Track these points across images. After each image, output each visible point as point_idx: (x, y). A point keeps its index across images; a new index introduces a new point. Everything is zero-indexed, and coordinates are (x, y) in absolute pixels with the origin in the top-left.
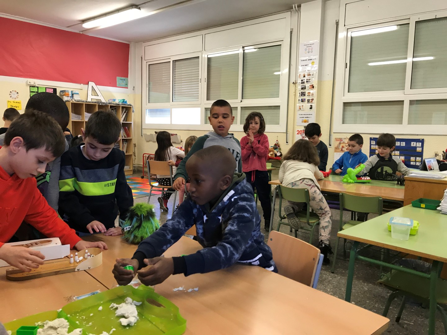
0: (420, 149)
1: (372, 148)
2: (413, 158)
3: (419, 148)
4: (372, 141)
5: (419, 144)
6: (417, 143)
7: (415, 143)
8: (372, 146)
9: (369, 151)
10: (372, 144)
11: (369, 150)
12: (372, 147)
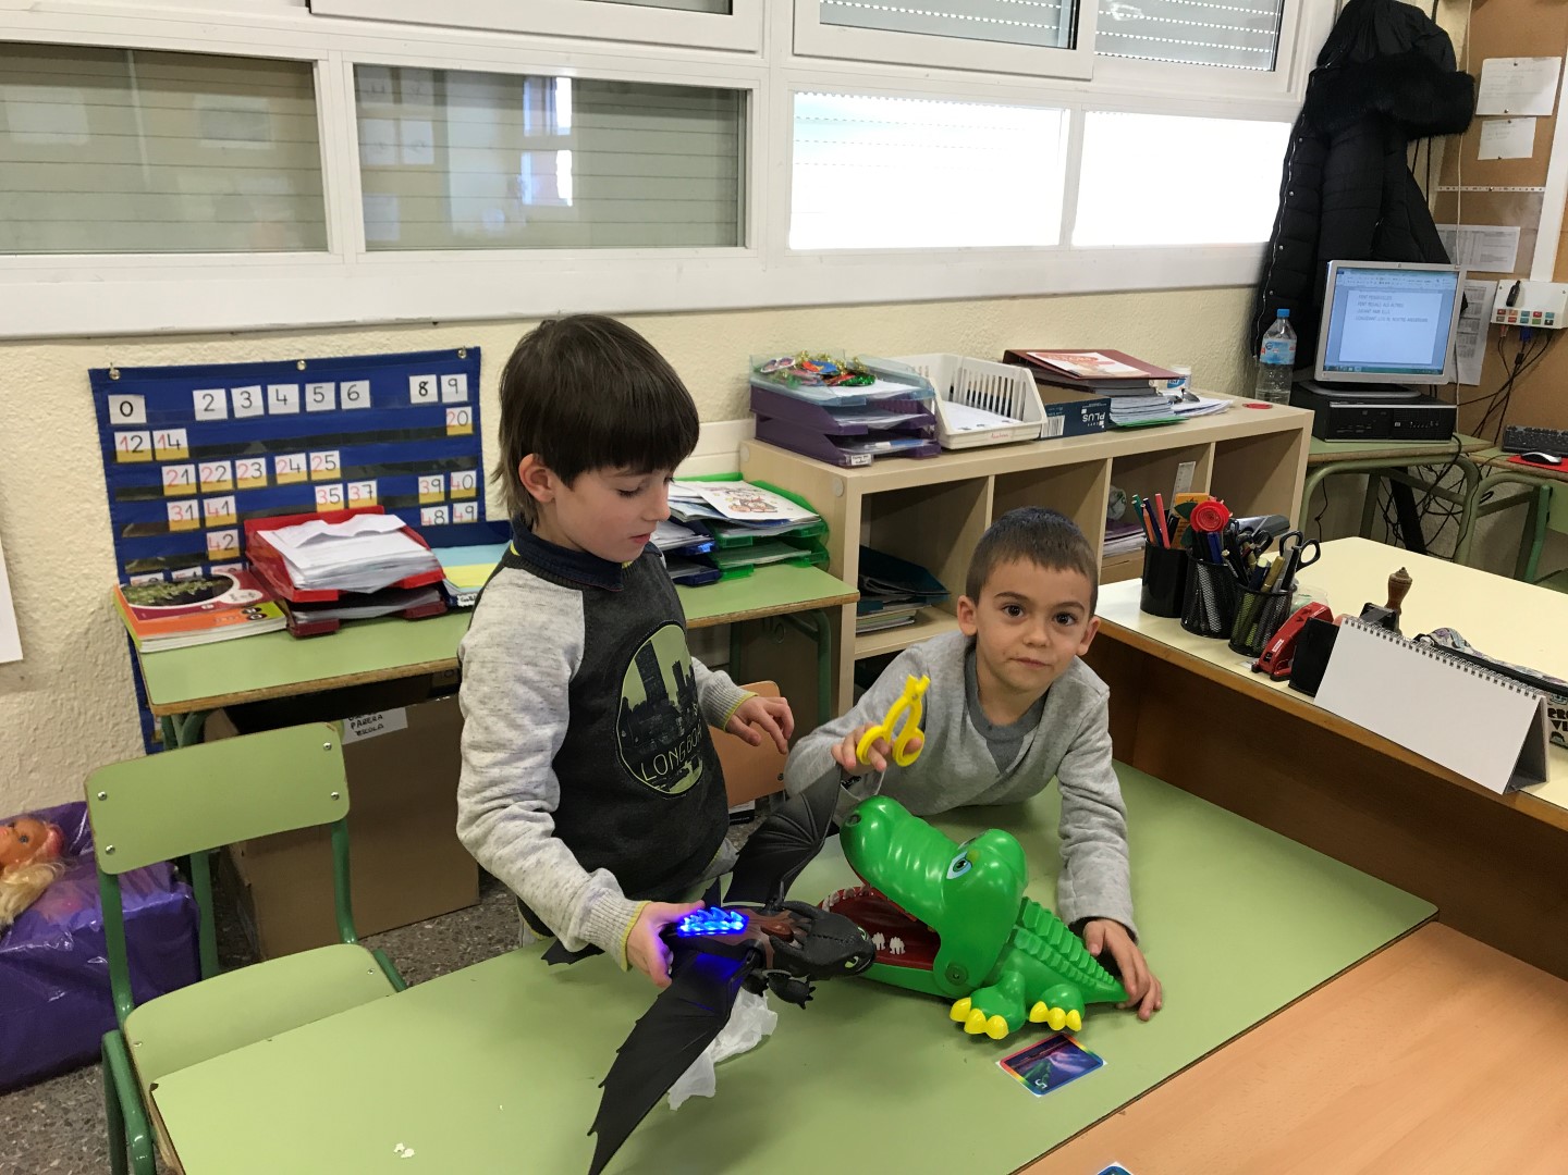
0: (463, 420)
1: (120, 459)
2: (430, 479)
3: (457, 410)
4: (115, 402)
5: (454, 387)
6: (445, 379)
7: (431, 379)
8: (119, 436)
9: (100, 484)
10: (116, 418)
11: (101, 471)
12: (120, 447)
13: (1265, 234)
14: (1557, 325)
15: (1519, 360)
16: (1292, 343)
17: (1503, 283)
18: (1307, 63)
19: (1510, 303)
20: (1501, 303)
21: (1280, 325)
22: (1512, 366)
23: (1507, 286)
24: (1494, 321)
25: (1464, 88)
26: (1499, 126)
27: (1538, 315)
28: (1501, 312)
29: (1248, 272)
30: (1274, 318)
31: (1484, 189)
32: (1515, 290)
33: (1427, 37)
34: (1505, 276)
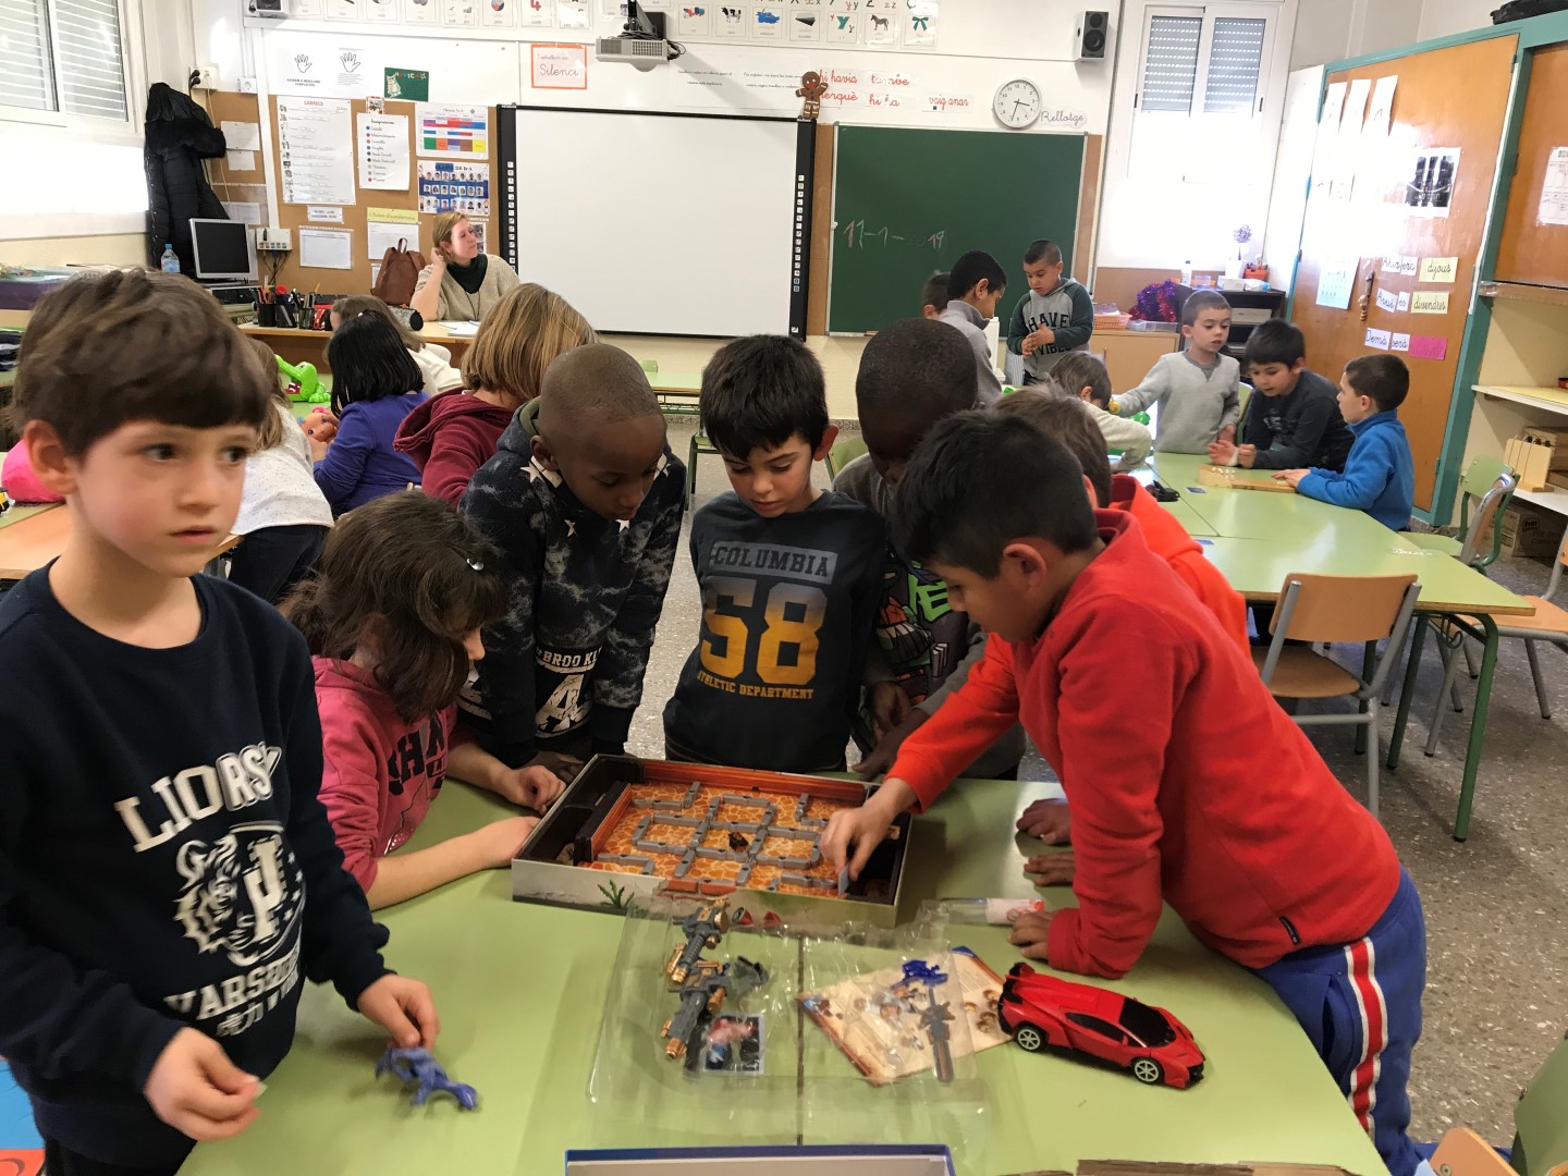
13: (146, 207)
14: (288, 248)
15: (275, 266)
16: (178, 261)
17: (258, 230)
18: (142, 120)
19: (265, 239)
20: (260, 239)
21: (169, 252)
22: (272, 268)
23: (260, 232)
24: (259, 248)
25: (218, 137)
26: (236, 154)
27: (278, 244)
28: (262, 244)
29: (142, 228)
30: (164, 250)
31: (236, 185)
32: (265, 232)
33: (195, 110)
34: (258, 226)
